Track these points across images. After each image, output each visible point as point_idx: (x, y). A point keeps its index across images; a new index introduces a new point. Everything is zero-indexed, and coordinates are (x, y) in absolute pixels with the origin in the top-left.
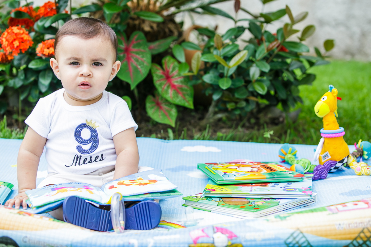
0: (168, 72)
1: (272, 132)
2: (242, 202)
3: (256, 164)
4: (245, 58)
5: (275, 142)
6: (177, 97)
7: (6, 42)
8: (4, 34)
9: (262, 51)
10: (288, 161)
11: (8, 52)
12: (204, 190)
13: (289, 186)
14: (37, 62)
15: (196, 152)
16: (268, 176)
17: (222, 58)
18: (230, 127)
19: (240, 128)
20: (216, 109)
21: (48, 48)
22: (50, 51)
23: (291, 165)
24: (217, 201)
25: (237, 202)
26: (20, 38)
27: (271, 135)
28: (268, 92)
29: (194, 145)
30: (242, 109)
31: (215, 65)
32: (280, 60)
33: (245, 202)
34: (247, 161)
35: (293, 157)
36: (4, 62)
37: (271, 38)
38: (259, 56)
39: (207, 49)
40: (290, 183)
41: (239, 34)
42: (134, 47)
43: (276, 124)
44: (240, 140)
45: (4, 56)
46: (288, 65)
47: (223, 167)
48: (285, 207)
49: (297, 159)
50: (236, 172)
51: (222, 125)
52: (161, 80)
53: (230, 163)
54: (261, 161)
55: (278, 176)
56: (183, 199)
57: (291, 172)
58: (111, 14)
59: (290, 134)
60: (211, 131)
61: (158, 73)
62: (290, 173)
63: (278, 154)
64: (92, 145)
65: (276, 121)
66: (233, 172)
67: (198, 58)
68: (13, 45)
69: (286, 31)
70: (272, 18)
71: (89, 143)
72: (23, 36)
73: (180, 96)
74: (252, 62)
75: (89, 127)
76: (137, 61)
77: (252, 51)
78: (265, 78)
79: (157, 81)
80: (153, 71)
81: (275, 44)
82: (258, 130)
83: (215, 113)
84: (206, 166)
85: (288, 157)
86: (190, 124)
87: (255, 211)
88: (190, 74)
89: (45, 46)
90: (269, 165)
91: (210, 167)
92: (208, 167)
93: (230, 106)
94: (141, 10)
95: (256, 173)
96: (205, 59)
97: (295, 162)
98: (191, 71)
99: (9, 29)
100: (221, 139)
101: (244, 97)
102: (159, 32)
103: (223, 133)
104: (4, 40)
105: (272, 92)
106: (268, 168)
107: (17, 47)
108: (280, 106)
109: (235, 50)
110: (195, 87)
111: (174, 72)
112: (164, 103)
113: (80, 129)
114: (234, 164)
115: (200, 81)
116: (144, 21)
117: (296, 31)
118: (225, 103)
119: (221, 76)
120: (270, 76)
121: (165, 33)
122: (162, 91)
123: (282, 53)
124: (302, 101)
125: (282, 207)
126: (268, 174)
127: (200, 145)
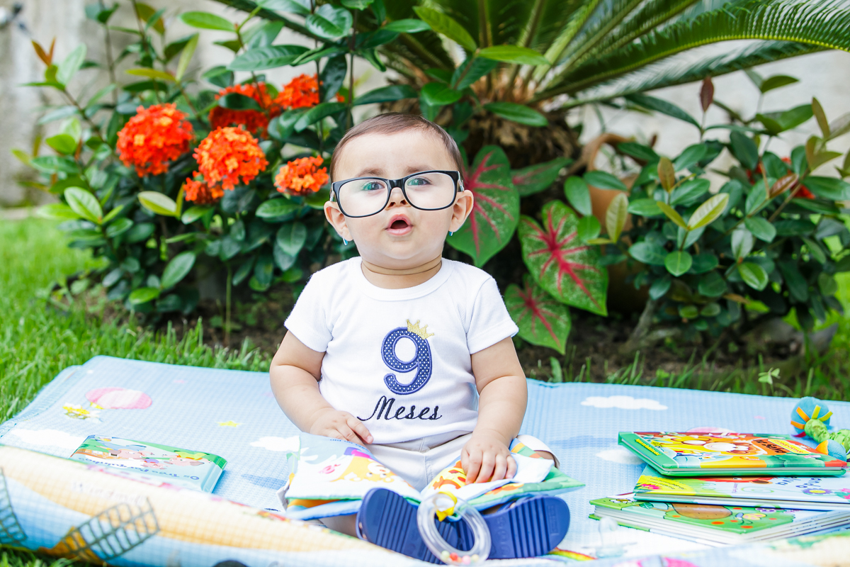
0: (554, 235)
1: (776, 373)
2: (716, 514)
3: (743, 437)
4: (723, 210)
5: (781, 394)
6: (573, 289)
7: (209, 159)
8: (205, 143)
9: (760, 195)
10: (811, 433)
11: (214, 181)
12: (636, 487)
13: (815, 484)
14: (275, 205)
15: (615, 409)
16: (771, 463)
17: (673, 207)
18: (685, 360)
19: (704, 364)
20: (656, 320)
21: (301, 176)
22: (305, 183)
23: (817, 443)
24: (663, 510)
25: (704, 513)
26: (239, 152)
27: (773, 378)
28: (769, 286)
29: (608, 395)
30: (711, 320)
31: (657, 224)
32: (796, 217)
33: (721, 513)
34: (725, 431)
35: (823, 425)
36: (204, 202)
37: (779, 167)
38: (752, 206)
39: (640, 190)
40: (816, 479)
41: (710, 157)
42: (483, 179)
43: (783, 357)
44: (705, 387)
45: (203, 190)
46: (814, 227)
47: (673, 442)
48: (807, 526)
49: (831, 431)
50: (702, 452)
51: (667, 355)
52: (538, 252)
53: (688, 434)
54: (754, 432)
55: (792, 464)
56: (592, 504)
57: (819, 456)
58: (435, 107)
59: (814, 377)
60: (642, 366)
61: (532, 237)
62: (816, 459)
63: (790, 420)
64: (419, 374)
65: (783, 351)
66: (697, 452)
67: (621, 206)
68: (226, 166)
69: (810, 154)
70: (782, 124)
71: (412, 370)
72: (246, 148)
73: (578, 287)
74: (738, 219)
75: (413, 336)
76: (490, 210)
77: (737, 195)
78: (763, 254)
79: (529, 254)
80: (521, 232)
81: (788, 181)
82: (745, 367)
83: (652, 328)
84: (638, 438)
85: (812, 425)
86: (596, 350)
87: (743, 532)
88: (602, 241)
89: (295, 172)
90: (772, 441)
91: (646, 440)
92: (641, 439)
93: (686, 313)
94: (496, 99)
95: (746, 456)
96: (636, 209)
97: (828, 436)
98: (604, 234)
99: (217, 133)
100: (665, 383)
101: (718, 294)
102: (532, 146)
103: (670, 372)
104: (205, 155)
105: (777, 287)
106: (769, 446)
107: (234, 170)
108: (792, 319)
109: (701, 193)
110: (611, 270)
111: (567, 236)
112: (543, 301)
113: (394, 340)
114: (696, 437)
115: (623, 258)
116: (500, 123)
117: (835, 155)
118: (675, 306)
119: (670, 247)
120: (774, 250)
121: (545, 149)
122: (540, 276)
123: (800, 202)
124: (840, 309)
125: (801, 527)
126: (770, 458)
127: (622, 394)
